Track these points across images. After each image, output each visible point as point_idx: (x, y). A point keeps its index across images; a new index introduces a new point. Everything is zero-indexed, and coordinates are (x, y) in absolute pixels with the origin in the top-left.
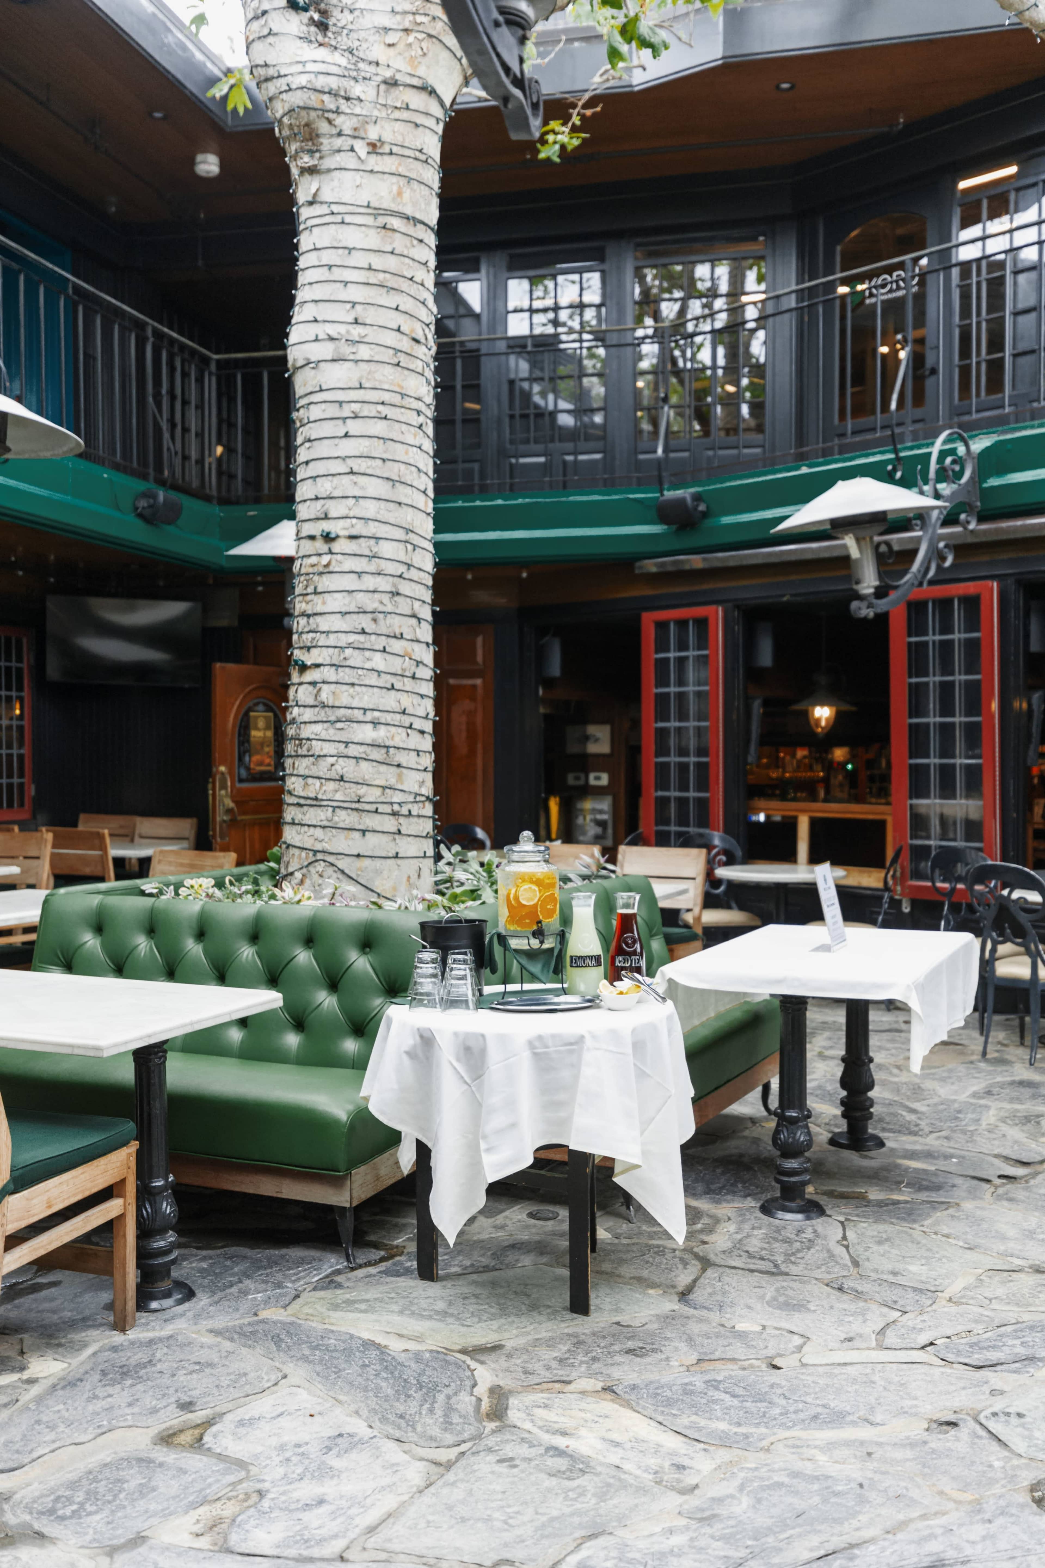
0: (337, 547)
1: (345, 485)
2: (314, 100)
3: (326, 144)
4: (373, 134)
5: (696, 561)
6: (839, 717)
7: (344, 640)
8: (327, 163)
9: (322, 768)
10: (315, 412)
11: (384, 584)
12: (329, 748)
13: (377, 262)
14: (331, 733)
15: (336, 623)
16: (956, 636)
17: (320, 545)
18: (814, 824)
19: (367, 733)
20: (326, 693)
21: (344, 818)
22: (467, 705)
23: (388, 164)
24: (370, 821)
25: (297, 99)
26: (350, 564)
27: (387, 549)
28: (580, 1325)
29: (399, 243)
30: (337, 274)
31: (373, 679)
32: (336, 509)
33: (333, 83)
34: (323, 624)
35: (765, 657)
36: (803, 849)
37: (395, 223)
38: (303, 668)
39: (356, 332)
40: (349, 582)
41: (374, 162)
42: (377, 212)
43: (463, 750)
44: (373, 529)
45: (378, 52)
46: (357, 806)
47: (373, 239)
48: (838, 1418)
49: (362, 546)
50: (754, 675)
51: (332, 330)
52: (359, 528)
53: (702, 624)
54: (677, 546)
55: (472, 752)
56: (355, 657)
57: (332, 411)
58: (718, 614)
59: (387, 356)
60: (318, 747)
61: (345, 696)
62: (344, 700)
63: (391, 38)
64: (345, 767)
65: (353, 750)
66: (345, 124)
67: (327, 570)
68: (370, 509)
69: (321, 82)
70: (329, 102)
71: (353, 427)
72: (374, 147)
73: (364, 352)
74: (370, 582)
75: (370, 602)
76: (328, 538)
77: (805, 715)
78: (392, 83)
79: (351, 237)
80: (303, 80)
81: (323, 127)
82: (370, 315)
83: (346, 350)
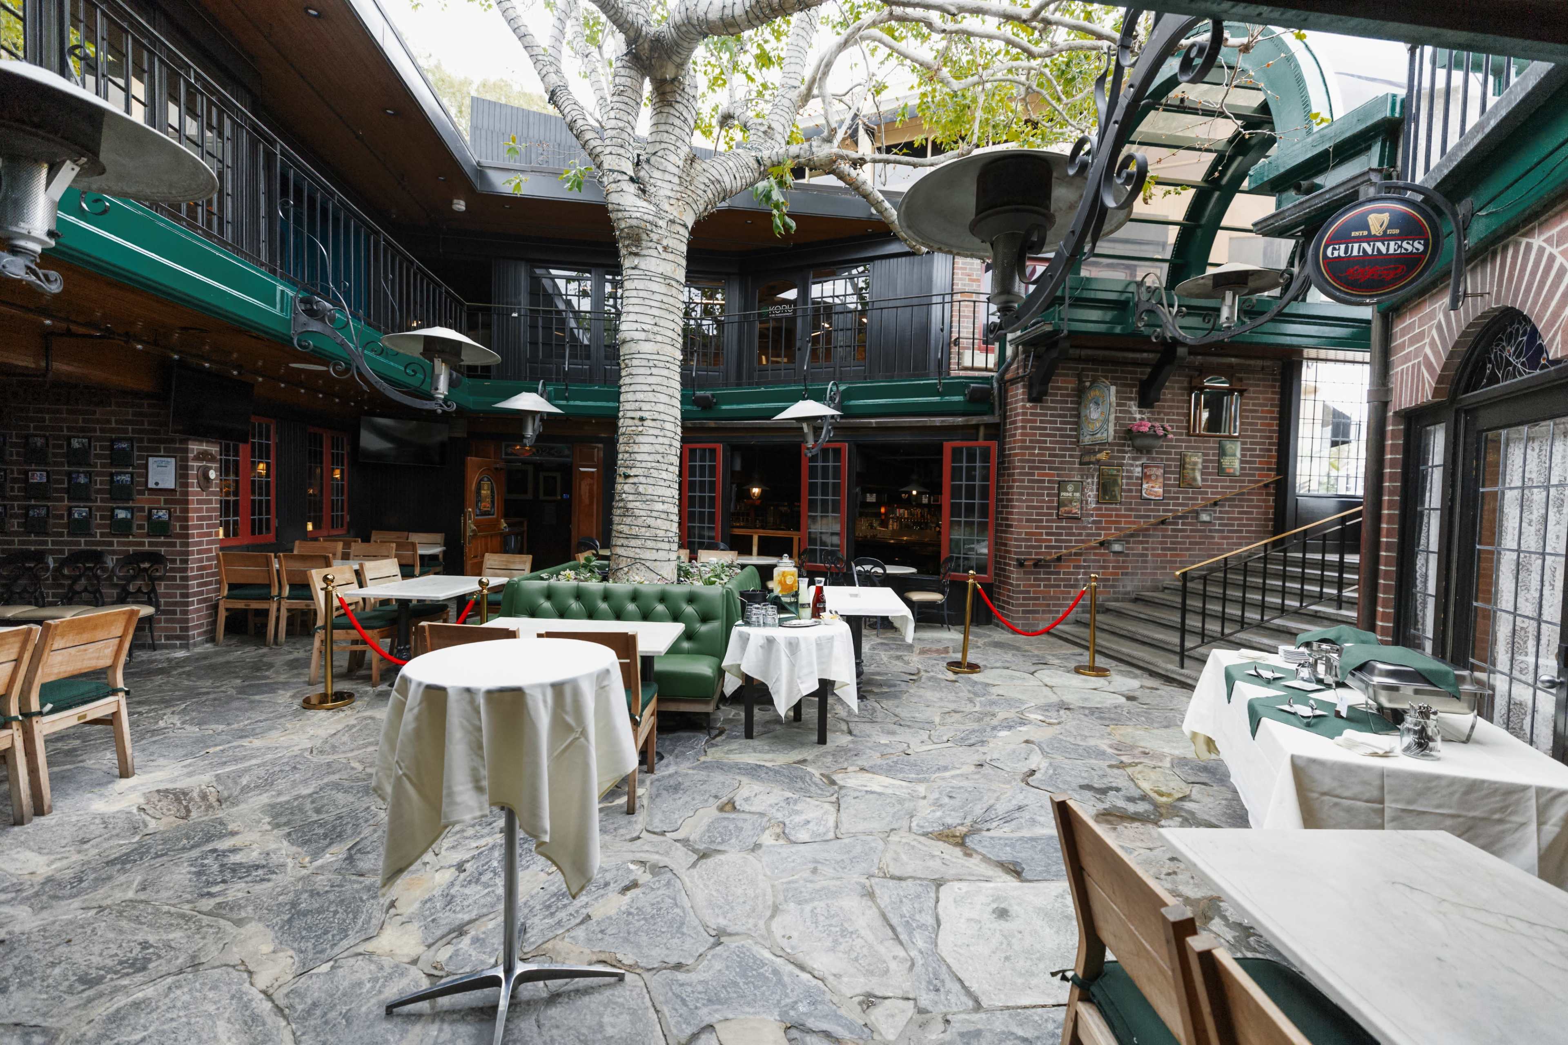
0: (646, 423)
1: (650, 396)
2: (643, 224)
3: (644, 244)
4: (665, 243)
5: (712, 424)
6: (763, 491)
7: (649, 465)
8: (644, 252)
9: (639, 522)
10: (635, 362)
11: (667, 441)
12: (642, 513)
13: (665, 299)
14: (644, 506)
15: (646, 457)
16: (831, 464)
17: (637, 422)
18: (760, 538)
19: (659, 507)
20: (641, 489)
21: (650, 544)
22: (589, 481)
23: (670, 257)
24: (660, 545)
25: (634, 222)
26: (651, 431)
27: (668, 426)
28: (822, 749)
29: (674, 292)
30: (647, 302)
31: (662, 483)
32: (645, 406)
33: (651, 218)
34: (639, 457)
35: (738, 467)
36: (755, 549)
37: (673, 283)
38: (627, 476)
39: (656, 329)
40: (652, 439)
41: (664, 255)
42: (666, 277)
43: (587, 501)
44: (663, 417)
45: (667, 207)
46: (655, 539)
47: (663, 289)
48: (946, 769)
49: (658, 424)
50: (733, 473)
51: (646, 327)
52: (656, 416)
53: (713, 451)
54: (701, 415)
55: (591, 503)
56: (655, 473)
57: (645, 363)
58: (720, 448)
59: (668, 341)
60: (637, 512)
61: (650, 490)
62: (650, 491)
63: (672, 201)
64: (651, 521)
65: (654, 514)
66: (655, 237)
67: (640, 434)
68: (661, 407)
69: (646, 217)
70: (649, 227)
71: (654, 371)
72: (665, 249)
73: (659, 338)
74: (661, 440)
75: (661, 449)
76: (642, 419)
77: (749, 491)
78: (673, 222)
79: (654, 287)
80: (638, 215)
81: (644, 236)
82: (662, 322)
83: (651, 336)
